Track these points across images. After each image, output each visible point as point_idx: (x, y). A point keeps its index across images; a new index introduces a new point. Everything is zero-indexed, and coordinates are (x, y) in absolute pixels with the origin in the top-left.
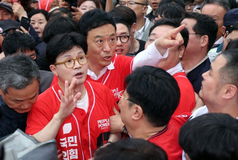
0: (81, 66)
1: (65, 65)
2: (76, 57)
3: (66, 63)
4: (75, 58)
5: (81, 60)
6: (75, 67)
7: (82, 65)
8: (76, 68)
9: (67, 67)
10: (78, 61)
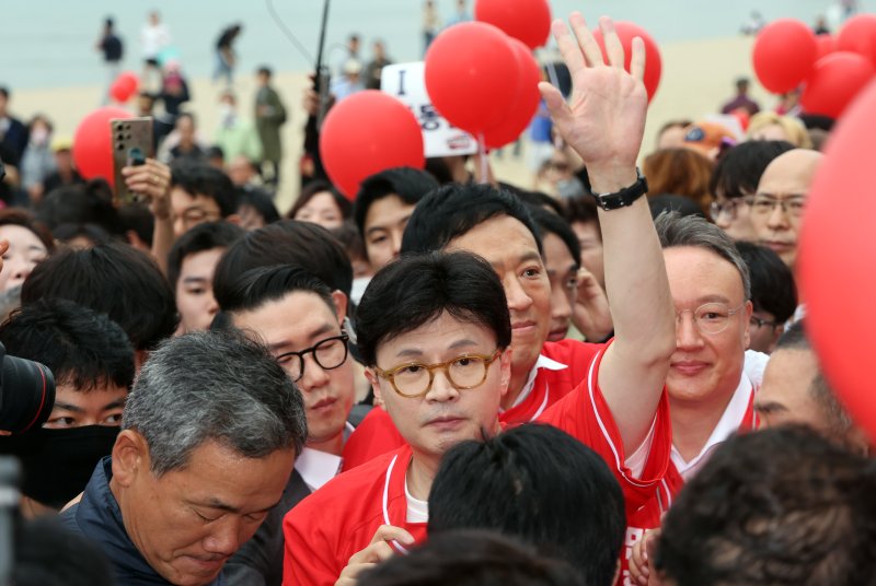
0: (453, 392)
1: (393, 382)
2: (442, 358)
3: (396, 378)
4: (437, 361)
5: (464, 368)
6: (430, 395)
7: (459, 388)
8: (434, 400)
9: (398, 392)
10: (448, 375)
